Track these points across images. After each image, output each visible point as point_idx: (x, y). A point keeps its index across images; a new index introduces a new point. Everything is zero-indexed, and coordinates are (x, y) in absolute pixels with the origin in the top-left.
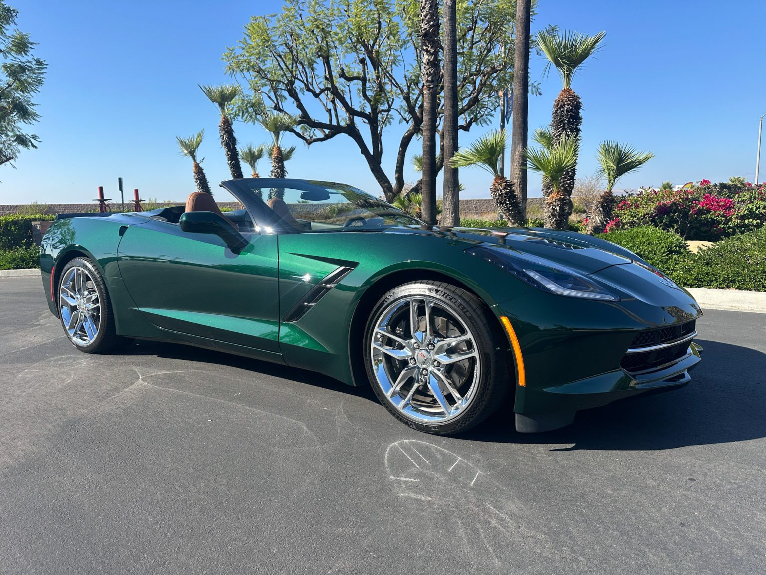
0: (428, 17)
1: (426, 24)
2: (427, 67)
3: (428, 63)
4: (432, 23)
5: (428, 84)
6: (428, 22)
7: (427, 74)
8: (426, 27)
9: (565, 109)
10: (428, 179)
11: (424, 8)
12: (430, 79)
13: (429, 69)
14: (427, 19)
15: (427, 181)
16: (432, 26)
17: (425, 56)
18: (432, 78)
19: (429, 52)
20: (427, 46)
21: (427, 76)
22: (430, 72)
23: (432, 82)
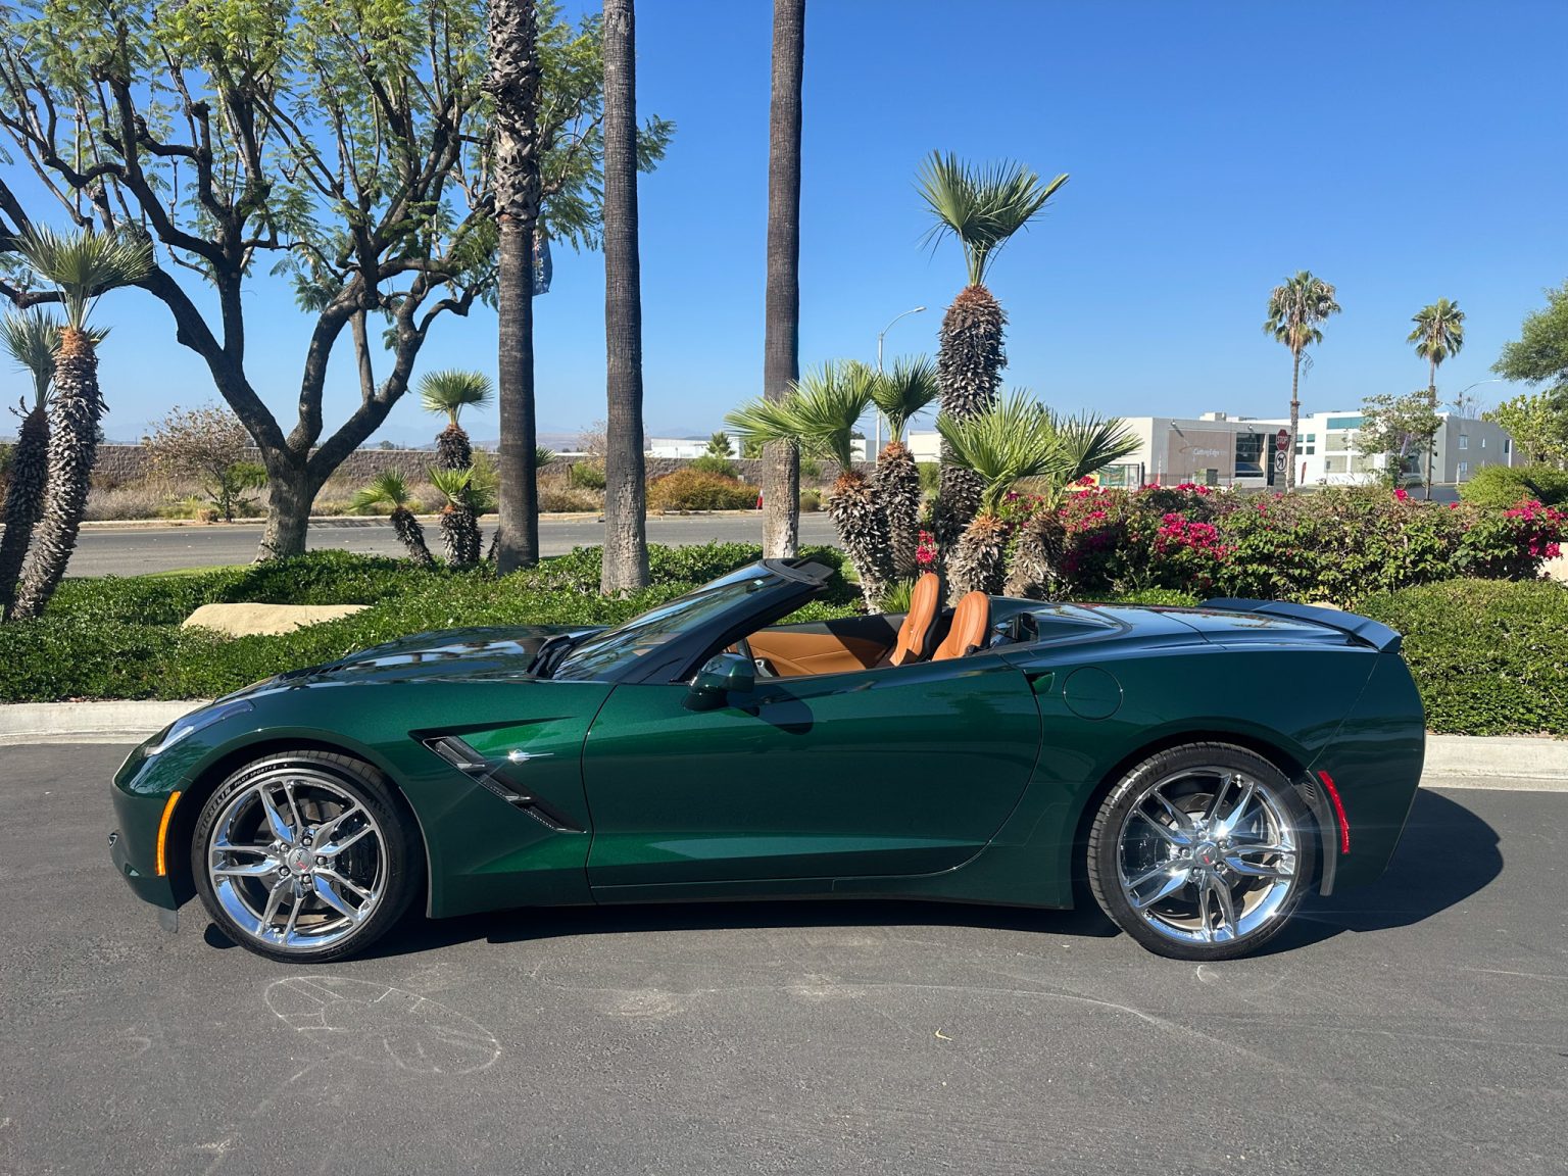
0: (514, 46)
1: (509, 64)
2: (512, 169)
3: (514, 158)
4: (523, 64)
5: (515, 210)
6: (516, 58)
7: (513, 185)
8: (508, 69)
9: (982, 330)
10: (519, 442)
11: (504, 23)
12: (518, 198)
13: (516, 174)
14: (511, 49)
15: (517, 446)
16: (525, 71)
17: (504, 141)
18: (525, 200)
19: (518, 132)
20: (512, 117)
21: (512, 191)
22: (520, 183)
23: (524, 206)
